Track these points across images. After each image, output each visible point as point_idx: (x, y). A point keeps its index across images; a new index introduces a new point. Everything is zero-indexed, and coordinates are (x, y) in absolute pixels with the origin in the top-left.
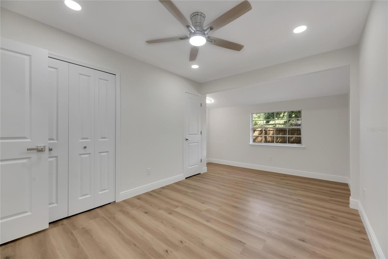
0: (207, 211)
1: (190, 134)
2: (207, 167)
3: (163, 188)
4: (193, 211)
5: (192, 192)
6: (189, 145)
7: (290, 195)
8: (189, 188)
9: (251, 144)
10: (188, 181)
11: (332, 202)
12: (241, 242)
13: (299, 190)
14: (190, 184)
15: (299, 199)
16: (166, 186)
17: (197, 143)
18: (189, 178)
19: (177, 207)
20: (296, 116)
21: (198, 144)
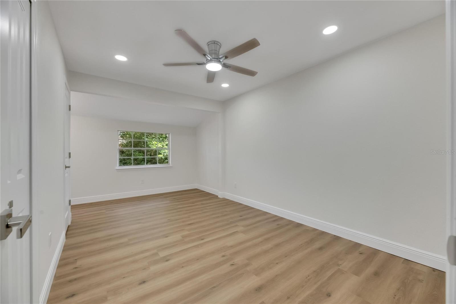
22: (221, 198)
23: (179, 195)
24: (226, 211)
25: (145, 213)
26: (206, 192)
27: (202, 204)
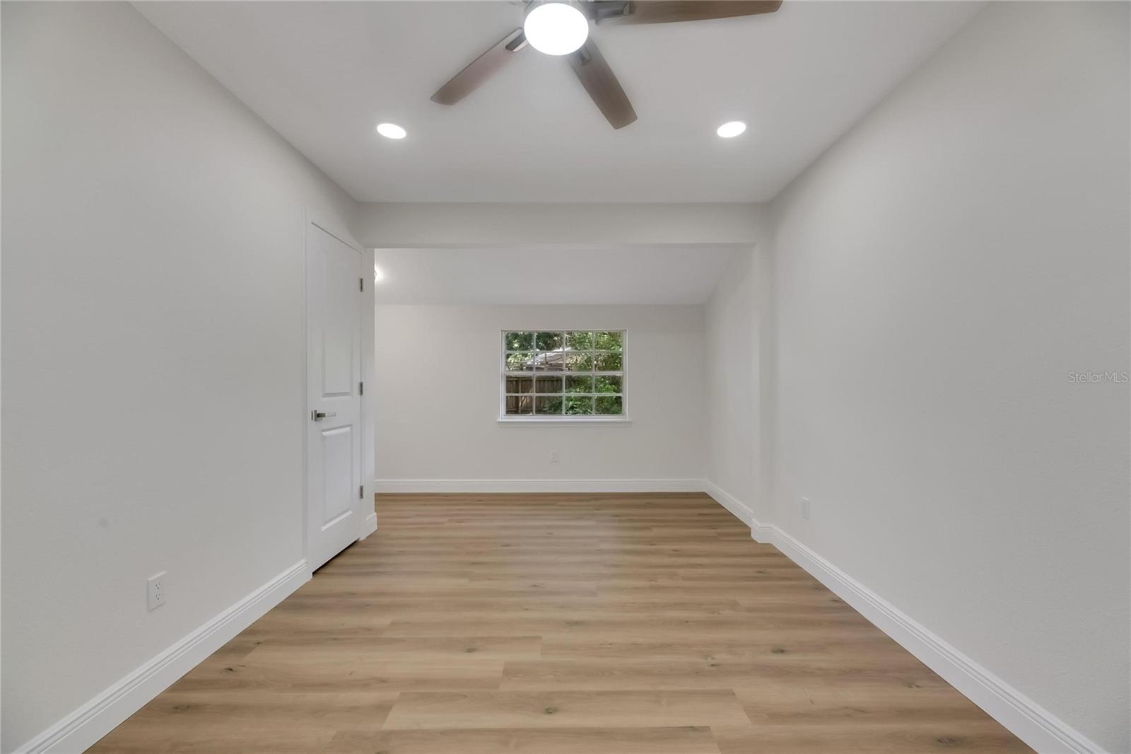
0: (511, 671)
1: (327, 395)
2: (376, 511)
3: (232, 649)
4: (465, 697)
5: (393, 624)
6: (324, 437)
7: (652, 545)
8: (363, 608)
9: (500, 420)
10: (335, 583)
11: (729, 539)
12: (693, 729)
13: (654, 526)
14: (352, 594)
15: (676, 551)
16: (237, 636)
17: (348, 429)
18: (328, 570)
19: (383, 709)
20: (522, 347)
21: (351, 429)
22: (759, 542)
23: (639, 506)
24: (734, 605)
25: (508, 545)
26: (723, 511)
27: (678, 553)
